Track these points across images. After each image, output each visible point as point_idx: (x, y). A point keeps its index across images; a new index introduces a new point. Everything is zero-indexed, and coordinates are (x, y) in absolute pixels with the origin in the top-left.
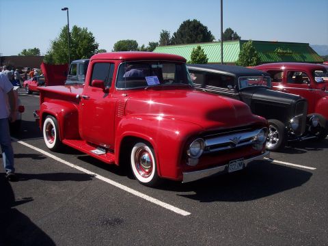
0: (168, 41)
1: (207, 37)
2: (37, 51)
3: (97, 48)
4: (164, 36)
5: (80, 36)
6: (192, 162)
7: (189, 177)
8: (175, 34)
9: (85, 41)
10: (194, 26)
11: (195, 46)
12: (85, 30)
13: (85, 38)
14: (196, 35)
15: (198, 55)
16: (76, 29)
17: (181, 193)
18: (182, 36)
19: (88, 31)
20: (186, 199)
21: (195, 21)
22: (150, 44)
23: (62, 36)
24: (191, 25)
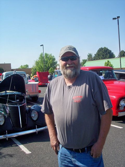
0: (92, 59)
1: (111, 56)
2: (27, 66)
3: (57, 63)
4: (90, 56)
5: (48, 58)
6: (122, 109)
7: (121, 114)
8: (95, 55)
9: (51, 60)
10: (105, 50)
11: (106, 61)
12: (51, 55)
13: (51, 59)
14: (106, 55)
15: (108, 65)
16: (46, 54)
17: (117, 121)
18: (99, 56)
19: (52, 55)
20: (119, 123)
21: (105, 48)
22: (83, 60)
23: (40, 58)
24: (103, 50)
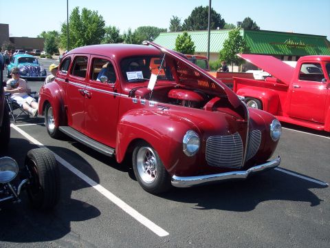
0: (179, 28)
4: (175, 23)
5: (90, 19)
8: (186, 21)
12: (95, 14)
13: (94, 22)
15: (183, 42)
16: (85, 11)
18: (193, 22)
24: (203, 12)
